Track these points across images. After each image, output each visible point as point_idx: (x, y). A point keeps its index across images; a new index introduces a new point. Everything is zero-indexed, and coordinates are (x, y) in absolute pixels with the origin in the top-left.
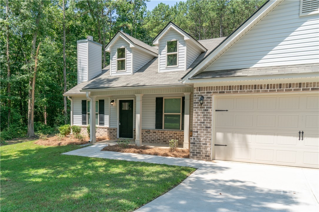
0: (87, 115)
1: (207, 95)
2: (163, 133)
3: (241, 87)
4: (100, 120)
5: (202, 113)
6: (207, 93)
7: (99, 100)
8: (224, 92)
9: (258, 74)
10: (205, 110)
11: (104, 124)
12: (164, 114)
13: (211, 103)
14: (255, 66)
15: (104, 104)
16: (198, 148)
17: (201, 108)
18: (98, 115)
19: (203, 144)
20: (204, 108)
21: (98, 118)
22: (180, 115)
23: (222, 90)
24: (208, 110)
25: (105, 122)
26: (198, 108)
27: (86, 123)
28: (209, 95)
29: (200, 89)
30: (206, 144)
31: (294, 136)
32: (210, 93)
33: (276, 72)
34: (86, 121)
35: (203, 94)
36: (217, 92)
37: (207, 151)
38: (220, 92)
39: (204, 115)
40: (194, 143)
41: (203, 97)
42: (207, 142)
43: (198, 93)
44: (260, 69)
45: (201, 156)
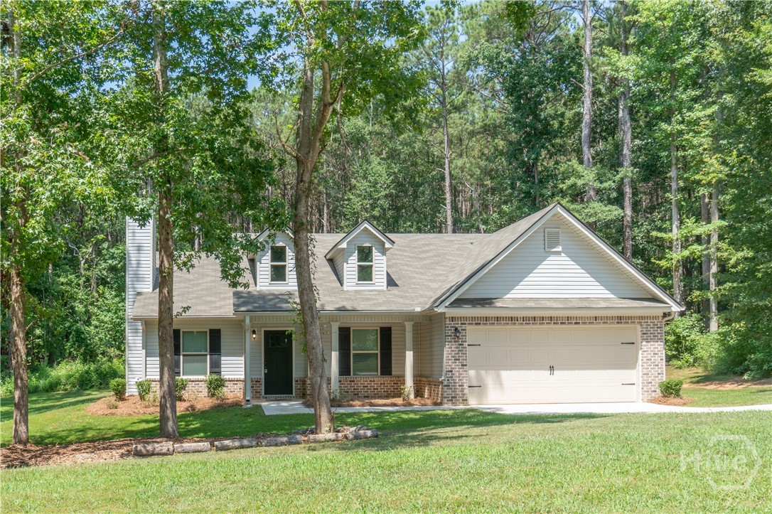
0: (181, 357)
1: (461, 327)
2: (354, 381)
3: (498, 319)
4: (211, 367)
5: (457, 348)
6: (462, 324)
7: (210, 330)
8: (480, 324)
9: (517, 306)
10: (460, 345)
11: (220, 372)
12: (352, 352)
13: (466, 336)
14: (508, 296)
15: (220, 336)
16: (453, 392)
17: (455, 342)
18: (208, 356)
19: (459, 386)
20: (459, 342)
21: (206, 362)
22: (377, 354)
23: (478, 321)
24: (463, 345)
25: (222, 369)
26: (451, 342)
27: (180, 373)
28: (464, 327)
29: (453, 319)
30: (463, 386)
31: (545, 370)
32: (465, 324)
33: (532, 304)
34: (180, 368)
35: (457, 326)
36: (472, 324)
37: (464, 394)
38: (476, 324)
39: (459, 351)
40: (449, 386)
41: (456, 329)
42: (464, 383)
43: (451, 324)
44: (514, 300)
45: (458, 400)
